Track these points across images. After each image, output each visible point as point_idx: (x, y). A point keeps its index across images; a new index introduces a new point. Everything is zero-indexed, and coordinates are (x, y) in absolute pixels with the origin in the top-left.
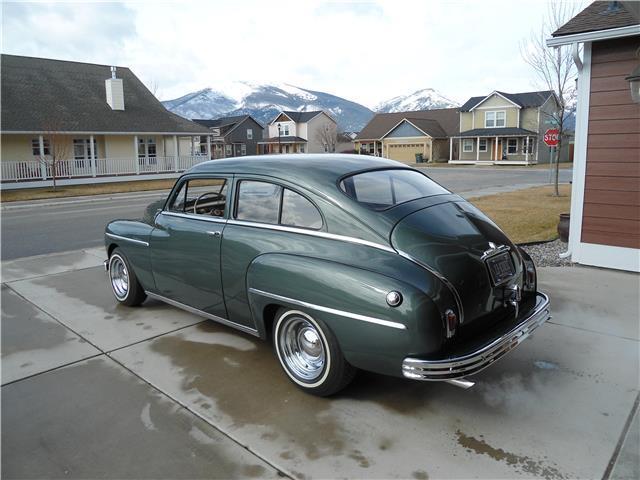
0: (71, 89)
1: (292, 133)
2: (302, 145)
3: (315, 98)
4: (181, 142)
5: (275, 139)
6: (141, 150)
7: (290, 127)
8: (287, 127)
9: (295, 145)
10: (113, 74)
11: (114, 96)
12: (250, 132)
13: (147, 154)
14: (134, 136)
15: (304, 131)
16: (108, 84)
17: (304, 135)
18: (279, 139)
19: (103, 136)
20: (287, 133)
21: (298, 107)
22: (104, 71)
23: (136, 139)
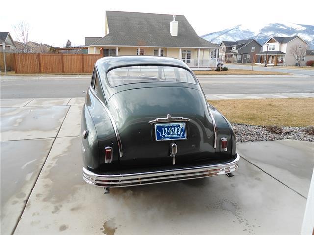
0: (156, 27)
1: (277, 49)
2: (282, 56)
3: (304, 29)
4: (205, 52)
5: (265, 53)
6: (183, 56)
7: (276, 46)
8: (274, 46)
9: (278, 56)
10: (174, 19)
11: (174, 31)
12: (253, 48)
13: (186, 58)
14: (179, 49)
15: (284, 48)
16: (172, 23)
17: (284, 50)
18: (267, 52)
19: (166, 48)
20: (274, 49)
21: (292, 34)
22: (169, 18)
23: (180, 50)
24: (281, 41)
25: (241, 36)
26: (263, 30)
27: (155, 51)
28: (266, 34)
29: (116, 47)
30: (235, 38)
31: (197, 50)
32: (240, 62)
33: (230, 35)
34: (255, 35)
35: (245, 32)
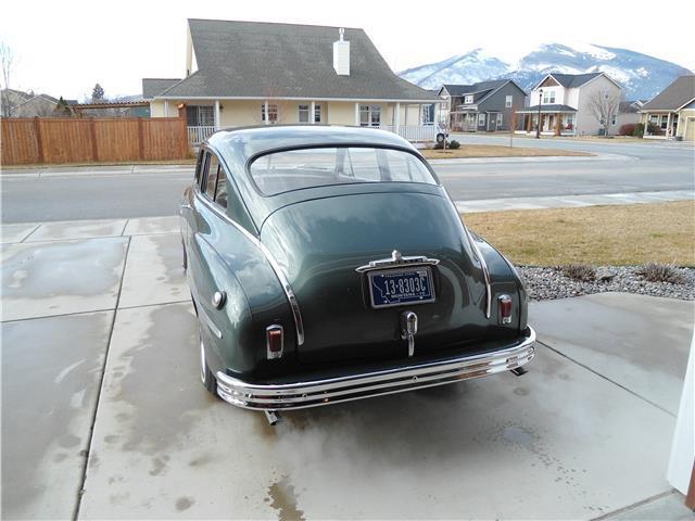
0: (302, 53)
1: (559, 101)
2: (571, 115)
3: (612, 56)
4: (409, 110)
5: (534, 108)
6: (364, 118)
7: (558, 94)
8: (553, 93)
9: (561, 115)
10: (342, 36)
11: (341, 62)
12: (509, 99)
13: (370, 122)
14: (355, 103)
15: (574, 98)
16: (336, 46)
17: (573, 103)
18: (540, 107)
19: (326, 102)
20: (552, 100)
21: (587, 68)
22: (330, 34)
23: (357, 106)
24: (569, 82)
25: (482, 73)
26: (528, 60)
27: (300, 107)
28: (534, 67)
29: (214, 101)
30: (469, 77)
31: (393, 105)
32: (482, 129)
33: (459, 72)
34: (511, 70)
35: (488, 63)
